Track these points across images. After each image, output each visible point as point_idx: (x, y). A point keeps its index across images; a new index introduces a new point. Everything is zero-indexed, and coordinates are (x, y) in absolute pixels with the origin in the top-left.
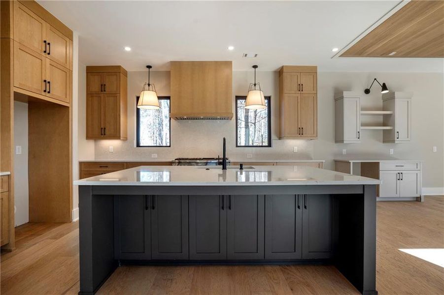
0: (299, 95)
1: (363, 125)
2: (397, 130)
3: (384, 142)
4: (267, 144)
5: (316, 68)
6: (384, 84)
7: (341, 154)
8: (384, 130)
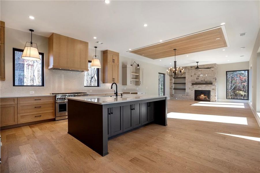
0: (113, 64)
1: (132, 78)
2: (140, 81)
3: (136, 85)
4: (97, 85)
5: (119, 53)
6: (138, 64)
7: (124, 90)
8: (136, 81)
